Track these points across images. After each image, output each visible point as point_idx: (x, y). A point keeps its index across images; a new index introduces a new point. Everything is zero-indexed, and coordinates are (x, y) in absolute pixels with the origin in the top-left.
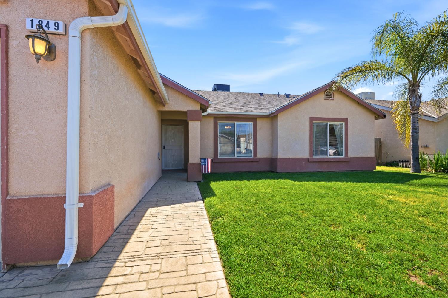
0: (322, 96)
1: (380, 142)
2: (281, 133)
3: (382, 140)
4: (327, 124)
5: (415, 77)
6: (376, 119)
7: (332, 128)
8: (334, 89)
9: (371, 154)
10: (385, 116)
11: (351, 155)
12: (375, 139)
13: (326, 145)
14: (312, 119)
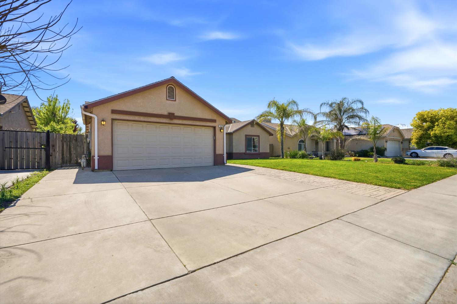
0: (250, 126)
1: (273, 146)
2: (234, 141)
3: (273, 145)
4: (252, 138)
5: (282, 120)
6: (270, 136)
7: (253, 139)
8: (254, 123)
9: (268, 151)
10: (273, 135)
11: (261, 151)
12: (270, 145)
13: (251, 147)
14: (246, 135)
